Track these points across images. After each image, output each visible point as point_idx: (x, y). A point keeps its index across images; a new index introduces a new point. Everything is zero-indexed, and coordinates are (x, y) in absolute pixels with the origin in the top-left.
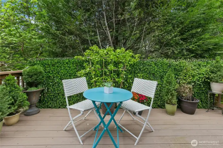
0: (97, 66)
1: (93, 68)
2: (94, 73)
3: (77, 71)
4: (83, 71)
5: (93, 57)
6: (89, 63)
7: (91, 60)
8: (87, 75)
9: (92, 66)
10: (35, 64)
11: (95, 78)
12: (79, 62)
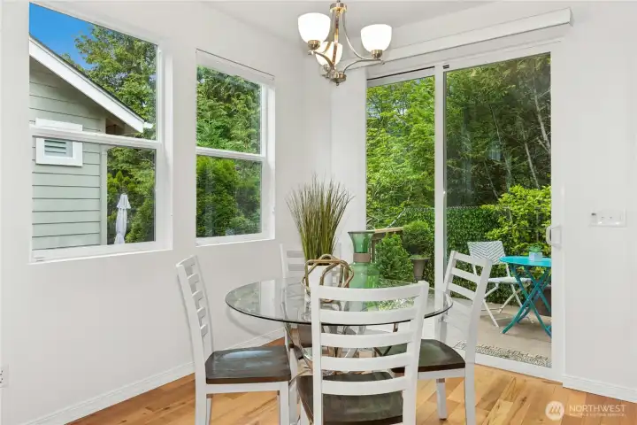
0: (522, 222)
1: (515, 226)
2: (518, 235)
3: (487, 231)
4: (496, 232)
5: (515, 207)
6: (508, 217)
7: (512, 212)
8: (504, 238)
9: (514, 223)
10: (415, 218)
11: (519, 244)
12: (489, 216)
